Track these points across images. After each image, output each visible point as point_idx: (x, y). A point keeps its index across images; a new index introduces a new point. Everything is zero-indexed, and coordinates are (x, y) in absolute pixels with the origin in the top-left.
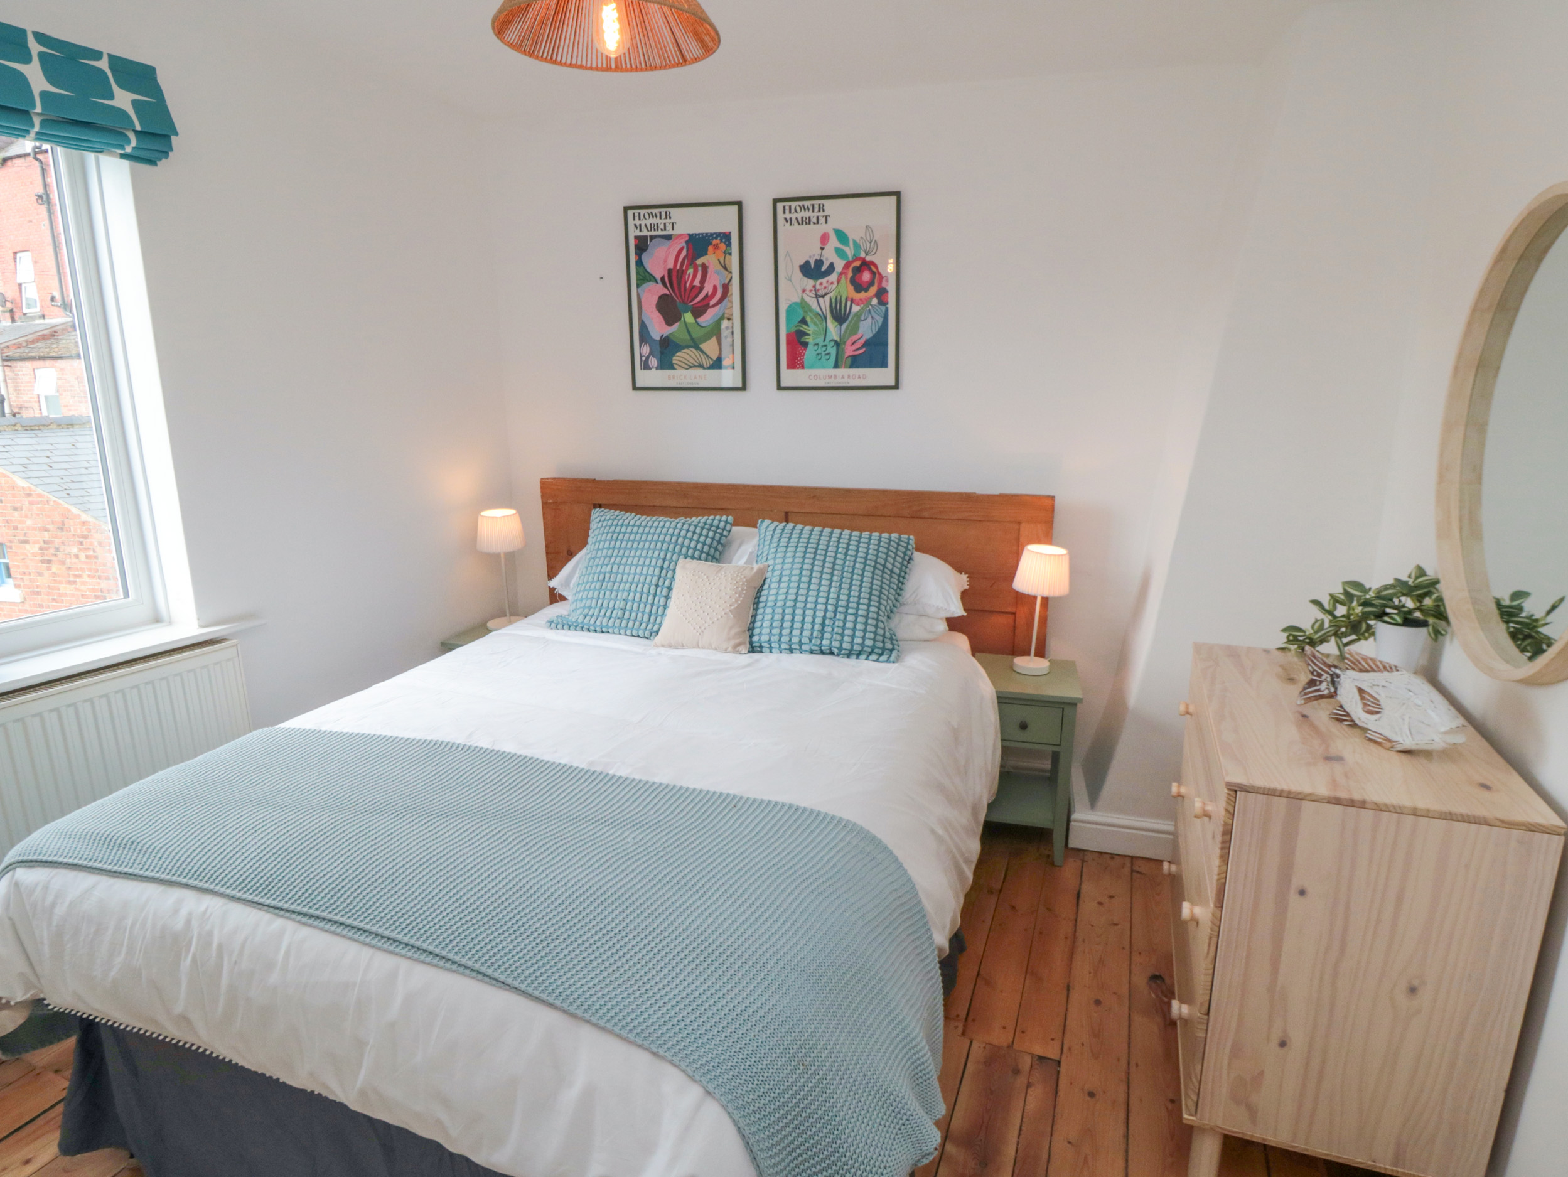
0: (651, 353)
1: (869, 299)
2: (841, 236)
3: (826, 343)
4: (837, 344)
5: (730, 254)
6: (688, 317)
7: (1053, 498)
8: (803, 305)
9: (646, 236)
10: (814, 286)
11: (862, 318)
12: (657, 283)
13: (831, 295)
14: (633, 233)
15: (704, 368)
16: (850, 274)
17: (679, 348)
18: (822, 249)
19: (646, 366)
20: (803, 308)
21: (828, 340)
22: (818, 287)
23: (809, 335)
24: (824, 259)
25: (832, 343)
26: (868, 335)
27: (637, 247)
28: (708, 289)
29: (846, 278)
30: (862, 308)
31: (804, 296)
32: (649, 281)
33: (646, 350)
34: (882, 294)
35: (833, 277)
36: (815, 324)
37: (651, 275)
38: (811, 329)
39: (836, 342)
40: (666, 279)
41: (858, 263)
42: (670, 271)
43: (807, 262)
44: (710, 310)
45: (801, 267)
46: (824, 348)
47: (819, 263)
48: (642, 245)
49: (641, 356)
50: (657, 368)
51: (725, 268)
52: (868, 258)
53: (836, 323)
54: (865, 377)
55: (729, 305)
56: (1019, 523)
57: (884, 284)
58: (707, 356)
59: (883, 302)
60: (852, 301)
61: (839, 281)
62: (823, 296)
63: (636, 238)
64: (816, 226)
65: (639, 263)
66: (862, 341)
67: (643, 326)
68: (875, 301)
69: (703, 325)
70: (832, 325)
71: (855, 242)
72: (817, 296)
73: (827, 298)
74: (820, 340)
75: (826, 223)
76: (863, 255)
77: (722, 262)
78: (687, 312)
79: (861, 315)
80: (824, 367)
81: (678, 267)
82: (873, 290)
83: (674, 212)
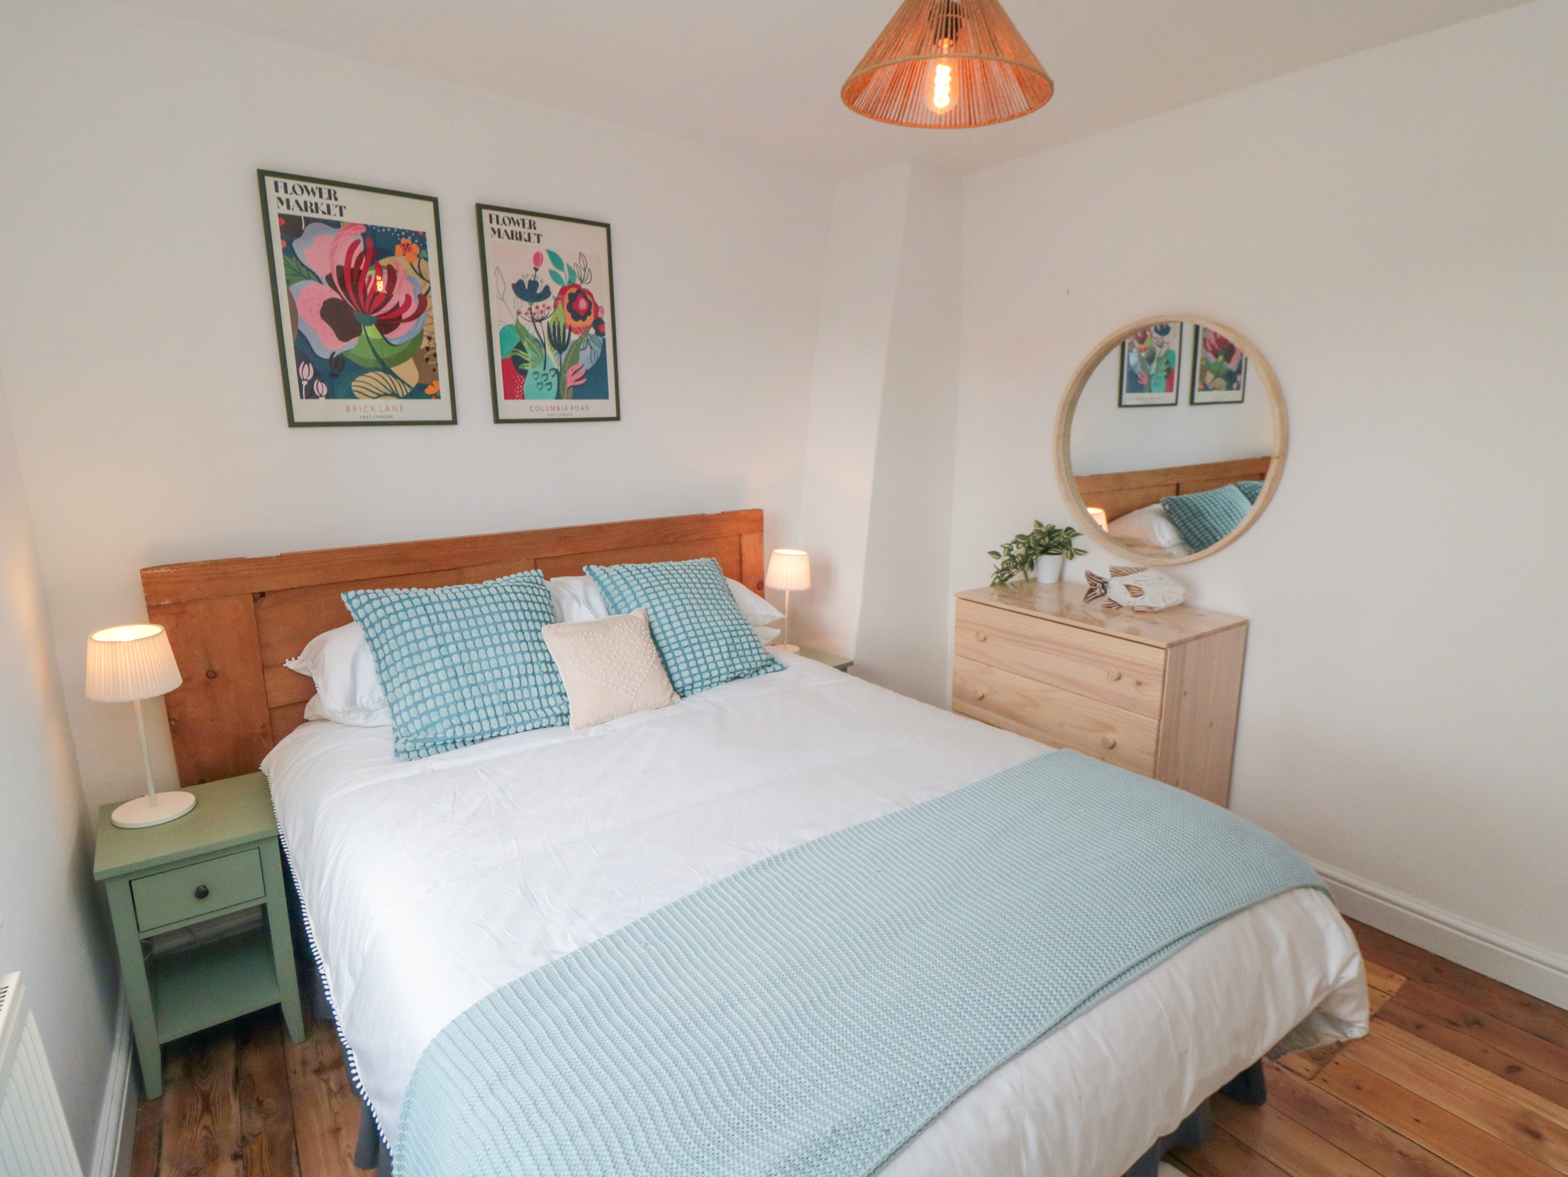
0: (317, 375)
1: (586, 329)
2: (555, 258)
3: (546, 372)
4: (558, 374)
5: (426, 259)
6: (372, 331)
7: (761, 511)
8: (519, 328)
9: (300, 218)
10: (530, 309)
11: (582, 347)
12: (320, 281)
13: (549, 320)
14: (275, 210)
15: (398, 397)
16: (567, 301)
17: (360, 370)
18: (536, 270)
19: (309, 393)
20: (519, 332)
21: (548, 367)
22: (534, 310)
23: (527, 362)
24: (539, 281)
25: (553, 372)
26: (589, 366)
27: (283, 229)
28: (398, 298)
29: (563, 304)
30: (580, 337)
31: (519, 317)
32: (310, 278)
33: (307, 372)
34: (598, 324)
35: (550, 301)
36: (535, 352)
37: (308, 270)
38: (529, 355)
39: (556, 371)
40: (335, 279)
41: (573, 290)
42: (339, 268)
43: (520, 282)
44: (402, 325)
45: (513, 285)
46: (545, 378)
47: (534, 284)
48: (292, 228)
49: (300, 381)
50: (327, 397)
51: (421, 275)
52: (583, 286)
53: (556, 351)
54: (587, 408)
55: (428, 321)
56: (738, 536)
57: (600, 315)
58: (403, 382)
59: (600, 333)
60: (571, 329)
61: (555, 306)
62: (540, 321)
63: (280, 216)
64: (528, 243)
65: (289, 252)
66: (583, 371)
67: (301, 342)
68: (592, 331)
69: (393, 342)
70: (551, 353)
71: (569, 267)
72: (534, 321)
73: (544, 323)
74: (540, 369)
75: (539, 242)
76: (578, 282)
77: (416, 268)
78: (371, 325)
79: (580, 343)
80: (545, 398)
81: (353, 266)
82: (590, 319)
83: (340, 192)
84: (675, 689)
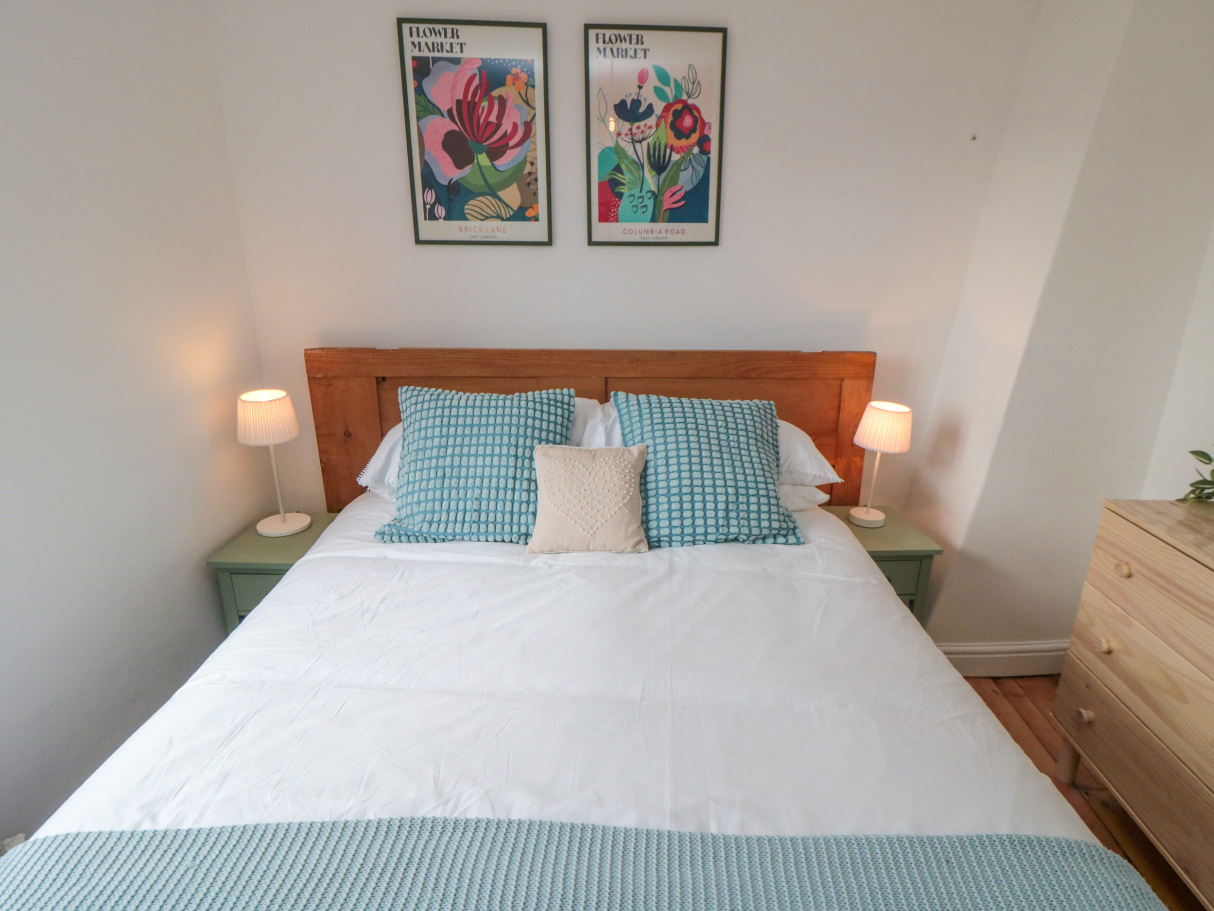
0: (438, 201)
1: (689, 148)
2: (662, 74)
3: (641, 194)
4: (655, 196)
5: (533, 87)
6: (483, 159)
7: (874, 354)
8: (618, 150)
9: (428, 58)
10: (631, 130)
11: (683, 168)
12: (442, 115)
13: (650, 140)
14: (410, 53)
15: (503, 219)
16: (670, 118)
17: (471, 195)
18: (640, 87)
19: (431, 216)
20: (617, 153)
21: (645, 189)
22: (634, 130)
23: (624, 184)
24: (642, 99)
25: (650, 195)
26: (688, 187)
27: (415, 70)
28: (507, 126)
29: (666, 122)
30: (682, 157)
31: (619, 140)
32: (434, 113)
33: (431, 197)
34: (704, 142)
35: (652, 121)
36: (632, 174)
37: (434, 105)
38: (626, 178)
39: (653, 193)
40: (455, 112)
41: (679, 107)
42: (458, 101)
43: (623, 102)
44: (509, 152)
45: (616, 106)
46: (641, 200)
47: (637, 103)
48: (422, 68)
49: (425, 204)
50: (445, 219)
51: (527, 103)
52: (690, 101)
53: (654, 173)
54: (683, 232)
55: (532, 147)
56: (842, 379)
57: (706, 132)
58: (507, 206)
59: (705, 151)
60: (672, 149)
61: (658, 125)
62: (640, 142)
63: (414, 58)
64: (634, 60)
65: (419, 91)
66: (682, 193)
67: (426, 168)
68: (696, 150)
69: (501, 169)
70: (649, 175)
71: (676, 81)
72: (633, 142)
73: (645, 143)
74: (636, 192)
75: (645, 57)
76: (685, 97)
77: (524, 96)
78: (481, 153)
79: (681, 164)
80: (640, 221)
81: (469, 99)
82: (695, 137)
83: (462, 29)
84: (648, 538)
